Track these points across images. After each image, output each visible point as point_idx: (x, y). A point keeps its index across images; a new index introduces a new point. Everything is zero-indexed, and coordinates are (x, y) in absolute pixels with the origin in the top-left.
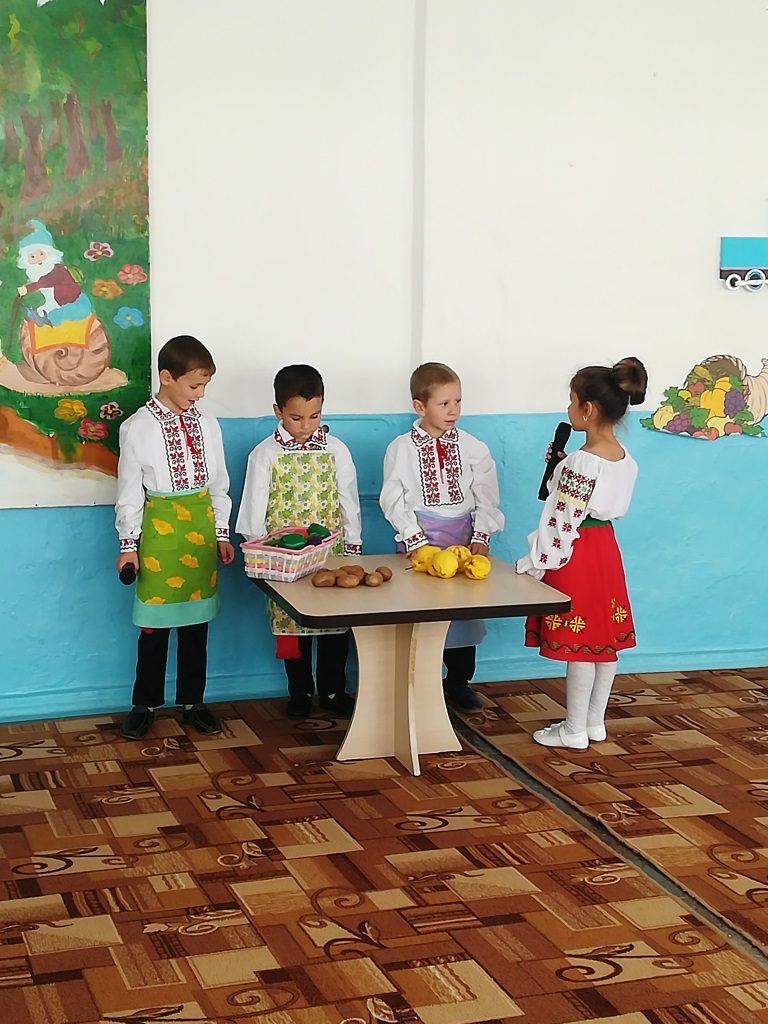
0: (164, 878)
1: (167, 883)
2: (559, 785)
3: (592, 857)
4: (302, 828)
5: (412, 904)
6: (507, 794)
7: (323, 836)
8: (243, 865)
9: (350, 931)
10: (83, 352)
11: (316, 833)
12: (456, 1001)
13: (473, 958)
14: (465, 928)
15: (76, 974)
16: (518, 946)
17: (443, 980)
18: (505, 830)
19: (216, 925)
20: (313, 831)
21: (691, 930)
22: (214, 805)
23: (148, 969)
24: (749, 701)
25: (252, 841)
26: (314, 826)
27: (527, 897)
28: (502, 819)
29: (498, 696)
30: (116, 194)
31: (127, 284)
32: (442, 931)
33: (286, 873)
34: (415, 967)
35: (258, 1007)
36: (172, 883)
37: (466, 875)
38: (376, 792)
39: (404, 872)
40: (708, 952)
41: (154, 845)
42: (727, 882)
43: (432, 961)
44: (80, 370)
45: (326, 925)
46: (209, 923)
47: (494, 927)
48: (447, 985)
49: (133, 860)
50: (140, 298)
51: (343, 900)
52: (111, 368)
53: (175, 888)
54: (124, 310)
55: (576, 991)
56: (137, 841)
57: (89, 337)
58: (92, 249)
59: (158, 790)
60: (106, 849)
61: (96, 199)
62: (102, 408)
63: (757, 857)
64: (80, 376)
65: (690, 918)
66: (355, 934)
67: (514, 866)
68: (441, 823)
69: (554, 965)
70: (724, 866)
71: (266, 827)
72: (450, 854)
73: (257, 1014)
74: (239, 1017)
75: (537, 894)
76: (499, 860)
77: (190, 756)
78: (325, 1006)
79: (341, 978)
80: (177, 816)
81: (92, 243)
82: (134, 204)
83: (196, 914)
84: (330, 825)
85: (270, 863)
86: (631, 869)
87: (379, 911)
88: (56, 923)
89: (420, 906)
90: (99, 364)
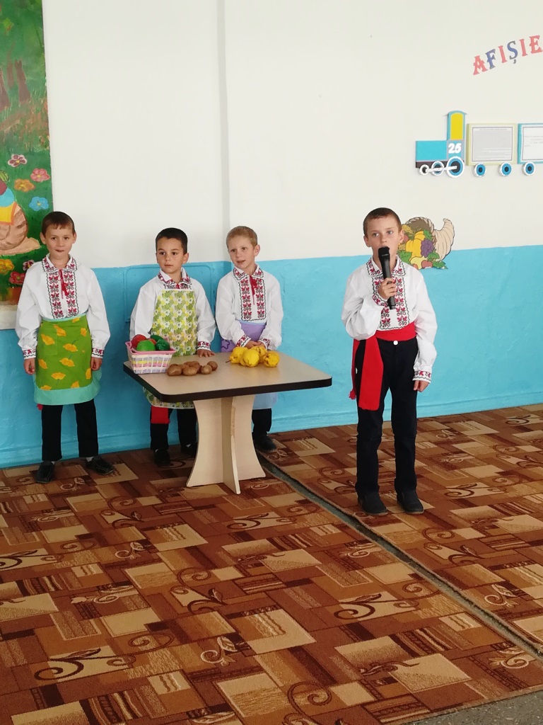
0: (82, 568)
1: (84, 571)
2: (328, 496)
3: (353, 540)
4: (168, 531)
5: (240, 575)
6: (296, 503)
7: (182, 536)
8: (132, 557)
9: (203, 595)
10: (10, 228)
11: (177, 534)
12: (273, 636)
13: (281, 608)
14: (275, 589)
15: (30, 632)
16: (309, 599)
17: (264, 622)
18: (296, 526)
19: (118, 596)
20: (175, 532)
21: (415, 583)
22: (110, 519)
23: (76, 627)
24: (442, 437)
25: (137, 541)
26: (175, 530)
27: (313, 568)
28: (294, 519)
29: (286, 441)
30: (28, 122)
31: (37, 182)
32: (261, 592)
33: (160, 560)
34: (245, 615)
35: (148, 647)
36: (87, 570)
37: (274, 556)
38: (213, 506)
39: (235, 556)
40: (428, 596)
41: (73, 547)
42: (436, 552)
43: (257, 612)
44: (9, 239)
45: (187, 592)
46: (114, 595)
47: (294, 588)
48: (266, 625)
49: (60, 557)
50: (45, 190)
51: (197, 576)
52: (29, 237)
53: (89, 574)
54: (35, 199)
55: (347, 625)
56: (62, 545)
57: (14, 217)
58: (13, 159)
59: (73, 511)
60: (42, 551)
61: (14, 126)
62: (24, 264)
63: (453, 535)
64: (9, 243)
65: (414, 576)
66: (206, 597)
67: (304, 549)
68: (256, 524)
69: (332, 610)
70: (434, 542)
71: (145, 532)
72: (263, 543)
73: (148, 651)
74: (136, 653)
75: (319, 565)
76: (294, 545)
77: (92, 488)
78: (191, 644)
79: (200, 625)
80: (87, 527)
81: (13, 155)
82: (39, 129)
83: (104, 589)
84: (185, 529)
85: (149, 555)
86: (376, 546)
87: (221, 582)
88: (14, 600)
89: (246, 577)
90: (21, 235)
